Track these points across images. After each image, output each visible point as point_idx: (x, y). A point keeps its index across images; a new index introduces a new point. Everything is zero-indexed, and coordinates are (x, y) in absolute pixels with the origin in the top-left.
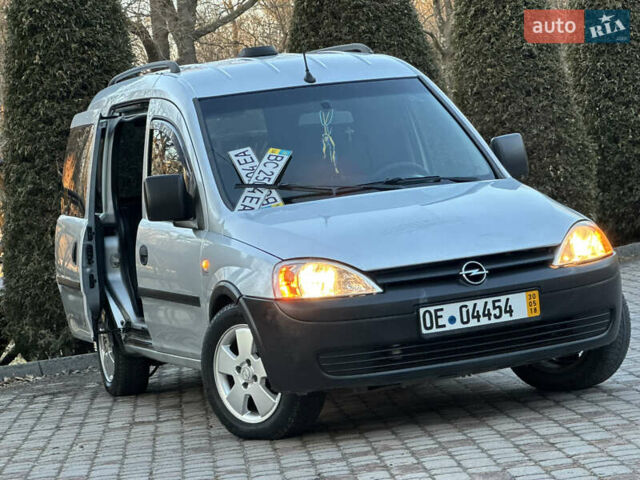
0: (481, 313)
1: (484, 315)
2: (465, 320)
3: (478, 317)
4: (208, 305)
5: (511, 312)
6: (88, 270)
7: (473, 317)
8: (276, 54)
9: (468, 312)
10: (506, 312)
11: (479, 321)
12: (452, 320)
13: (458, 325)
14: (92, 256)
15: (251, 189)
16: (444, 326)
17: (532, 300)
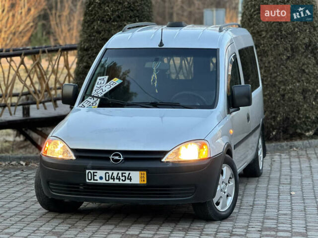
0: (115, 178)
1: (117, 179)
2: (107, 179)
3: (114, 179)
5: (131, 179)
7: (111, 179)
9: (109, 175)
10: (128, 179)
11: (114, 181)
12: (101, 178)
13: (104, 181)
15: (91, 98)
16: (97, 180)
17: (142, 176)
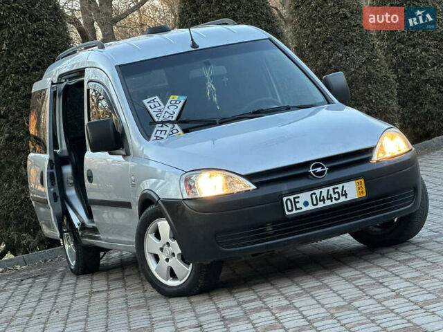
1: (328, 199)
2: (315, 203)
3: (324, 200)
4: (137, 207)
5: (346, 195)
6: (52, 190)
7: (321, 201)
8: (170, 30)
9: (316, 197)
10: (343, 195)
11: (324, 203)
12: (306, 204)
13: (310, 207)
14: (54, 179)
15: (160, 125)
16: (301, 208)
17: (360, 186)
